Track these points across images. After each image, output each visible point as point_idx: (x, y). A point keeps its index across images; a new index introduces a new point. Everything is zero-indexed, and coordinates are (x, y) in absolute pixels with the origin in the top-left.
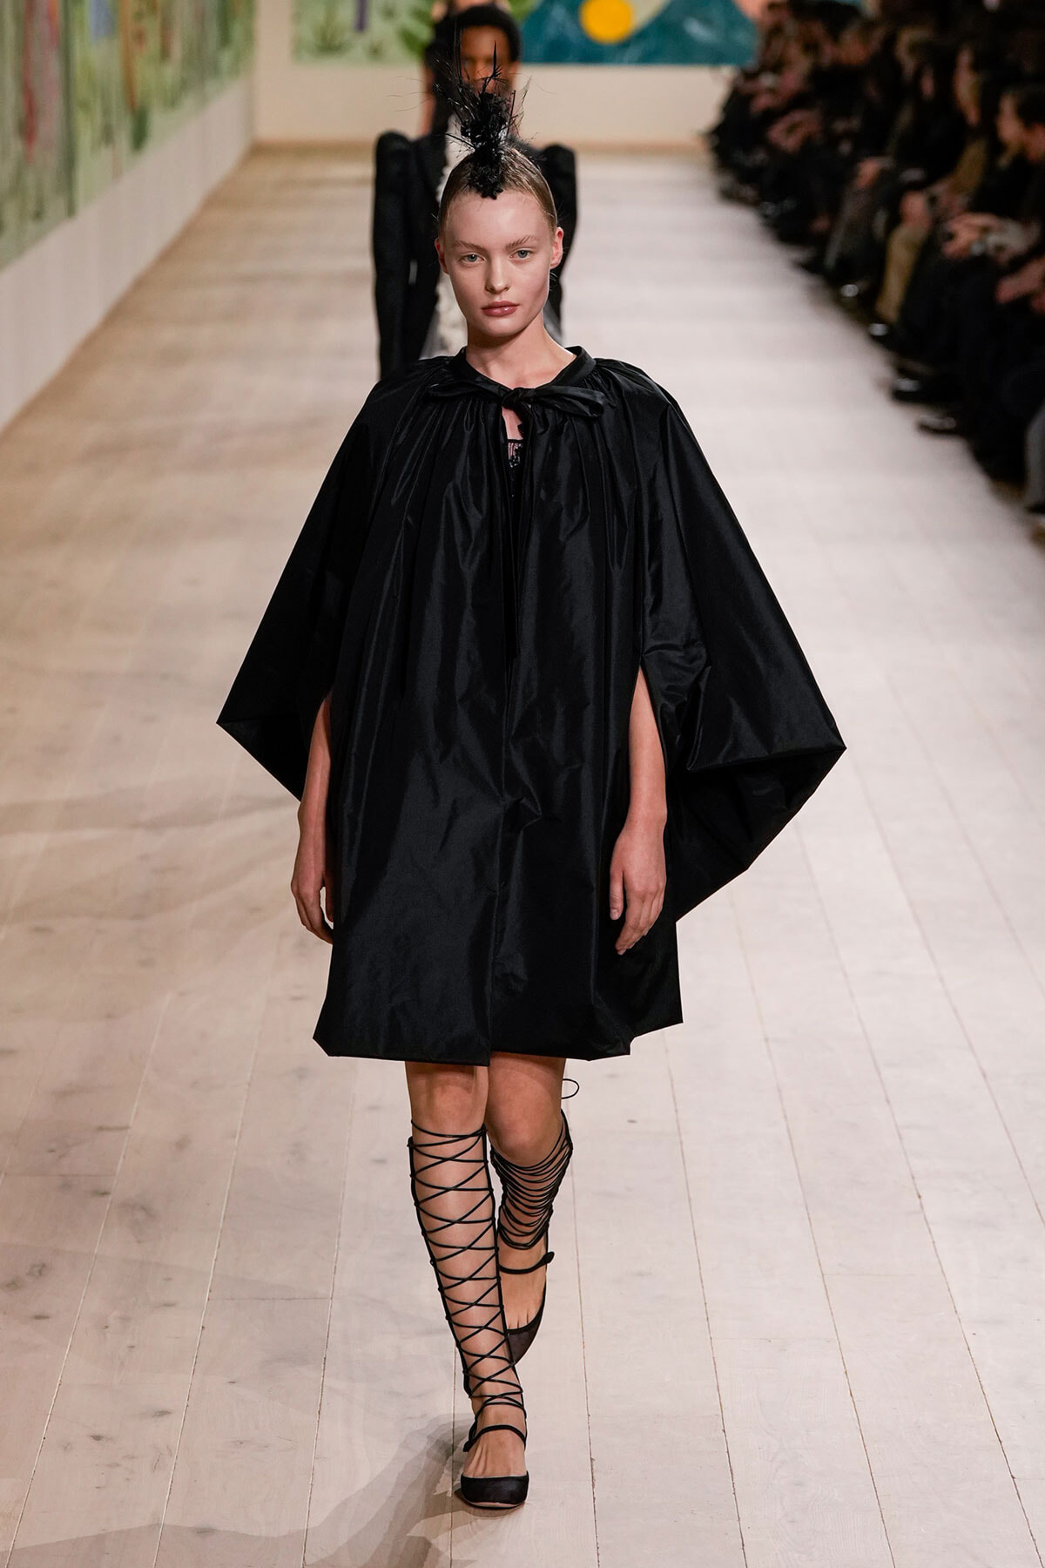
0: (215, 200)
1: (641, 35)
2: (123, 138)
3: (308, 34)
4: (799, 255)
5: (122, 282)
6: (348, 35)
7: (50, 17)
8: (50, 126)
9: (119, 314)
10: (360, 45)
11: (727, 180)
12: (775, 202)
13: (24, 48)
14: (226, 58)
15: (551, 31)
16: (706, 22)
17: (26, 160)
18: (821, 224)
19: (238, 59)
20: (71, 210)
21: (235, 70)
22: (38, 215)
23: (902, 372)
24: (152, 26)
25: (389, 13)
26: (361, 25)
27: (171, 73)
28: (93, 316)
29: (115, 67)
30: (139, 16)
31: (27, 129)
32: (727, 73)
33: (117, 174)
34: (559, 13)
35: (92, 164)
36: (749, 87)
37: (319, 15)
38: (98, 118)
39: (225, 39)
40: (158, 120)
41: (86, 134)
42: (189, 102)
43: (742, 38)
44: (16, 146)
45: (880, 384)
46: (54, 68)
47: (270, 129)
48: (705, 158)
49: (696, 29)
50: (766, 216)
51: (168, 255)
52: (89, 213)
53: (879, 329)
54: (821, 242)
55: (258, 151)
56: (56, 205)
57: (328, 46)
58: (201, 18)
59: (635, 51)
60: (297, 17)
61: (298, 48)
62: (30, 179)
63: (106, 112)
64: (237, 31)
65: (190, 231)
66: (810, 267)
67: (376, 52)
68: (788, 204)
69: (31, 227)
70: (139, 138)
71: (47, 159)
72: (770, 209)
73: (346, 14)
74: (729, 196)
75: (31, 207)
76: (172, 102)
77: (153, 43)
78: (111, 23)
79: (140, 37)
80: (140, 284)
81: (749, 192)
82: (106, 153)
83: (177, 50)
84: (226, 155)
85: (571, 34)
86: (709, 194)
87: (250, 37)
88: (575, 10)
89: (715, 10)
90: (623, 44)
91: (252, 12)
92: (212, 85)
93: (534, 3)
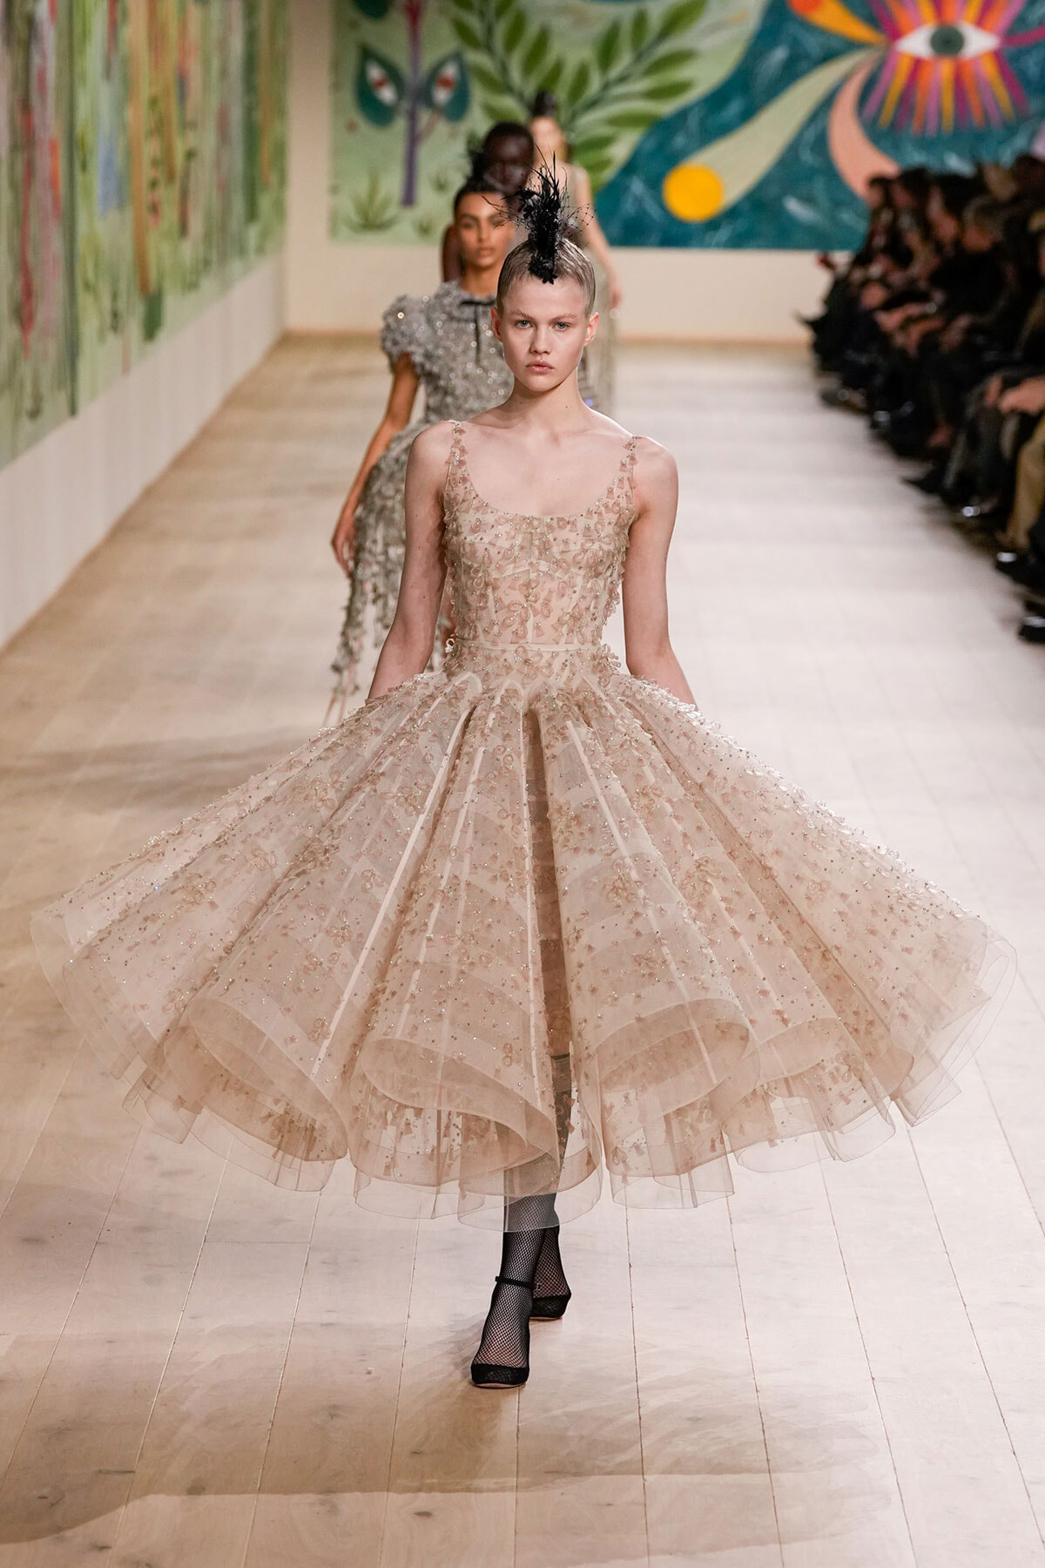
0: (234, 399)
1: (732, 213)
2: (134, 327)
3: (349, 209)
4: (914, 470)
5: (133, 491)
6: (393, 210)
7: (54, 182)
8: (49, 310)
9: (123, 528)
10: (406, 222)
11: (832, 382)
12: (887, 410)
13: (21, 220)
14: (253, 233)
15: (628, 207)
16: (808, 200)
17: (22, 348)
18: (939, 438)
19: (265, 235)
20: (73, 410)
21: (260, 250)
22: (35, 413)
23: (1031, 607)
24: (168, 196)
25: (441, 186)
26: (409, 199)
27: (189, 250)
28: (97, 530)
29: (126, 242)
30: (154, 184)
31: (23, 314)
33: (126, 369)
34: (637, 186)
35: (97, 355)
36: (857, 275)
37: (362, 188)
38: (106, 303)
39: (252, 214)
40: (172, 305)
41: (91, 323)
42: (208, 284)
43: (846, 216)
44: (12, 332)
45: (1005, 621)
46: (57, 245)
47: (301, 317)
48: (807, 357)
49: (793, 206)
50: (874, 425)
51: (181, 461)
52: (92, 410)
53: (1006, 557)
54: (940, 457)
55: (287, 341)
56: (56, 402)
57: (371, 222)
58: (224, 188)
59: (724, 233)
60: (334, 190)
61: (335, 224)
62: (26, 370)
63: (115, 297)
64: (265, 203)
65: (207, 433)
66: (926, 485)
67: (425, 230)
69: (26, 425)
70: (152, 326)
71: (49, 348)
72: (882, 417)
73: (392, 184)
74: (830, 400)
75: (28, 404)
76: (192, 286)
77: (170, 214)
78: (122, 192)
79: (154, 209)
80: (149, 493)
81: (857, 398)
82: (112, 340)
83: (196, 225)
84: (253, 345)
85: (652, 210)
86: (811, 398)
87: (280, 209)
88: (656, 184)
89: (819, 187)
90: (713, 224)
91: (283, 181)
92: (236, 266)
93: (608, 174)
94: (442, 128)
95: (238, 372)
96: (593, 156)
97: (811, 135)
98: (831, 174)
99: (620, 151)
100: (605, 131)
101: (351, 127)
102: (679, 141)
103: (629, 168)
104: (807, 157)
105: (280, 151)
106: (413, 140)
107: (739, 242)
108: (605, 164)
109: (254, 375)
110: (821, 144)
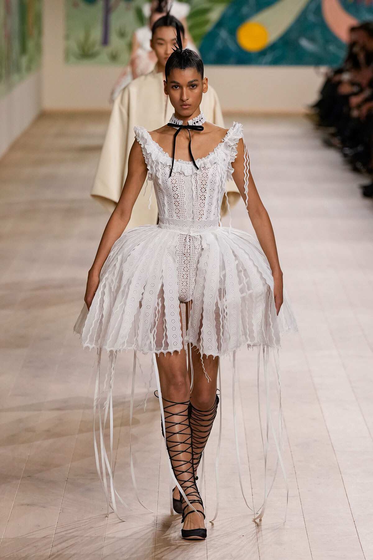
1: (272, 47)
3: (74, 47)
6: (97, 48)
10: (105, 53)
12: (351, 147)
14: (24, 60)
15: (219, 45)
16: (312, 40)
19: (31, 61)
21: (29, 69)
25: (122, 35)
26: (105, 41)
32: (324, 69)
34: (223, 34)
36: (337, 78)
37: (81, 36)
39: (24, 50)
43: (332, 48)
47: (51, 103)
49: (305, 43)
50: (345, 155)
55: (43, 116)
57: (86, 54)
58: (8, 38)
59: (269, 57)
60: (67, 37)
61: (67, 55)
64: (31, 45)
67: (114, 57)
68: (360, 148)
72: (348, 151)
73: (97, 34)
81: (336, 141)
85: (232, 47)
87: (39, 48)
88: (233, 33)
89: (317, 33)
90: (263, 53)
91: (40, 33)
92: (15, 77)
93: (208, 28)
94: (122, 5)
95: (17, 132)
96: (199, 19)
97: (313, 6)
98: (323, 26)
99: (215, 15)
100: (205, 5)
101: (75, 5)
102: (245, 10)
103: (220, 24)
104: (311, 18)
105: (39, 18)
106: (108, 11)
107: (276, 62)
108: (207, 22)
109: (26, 134)
110: (318, 11)
